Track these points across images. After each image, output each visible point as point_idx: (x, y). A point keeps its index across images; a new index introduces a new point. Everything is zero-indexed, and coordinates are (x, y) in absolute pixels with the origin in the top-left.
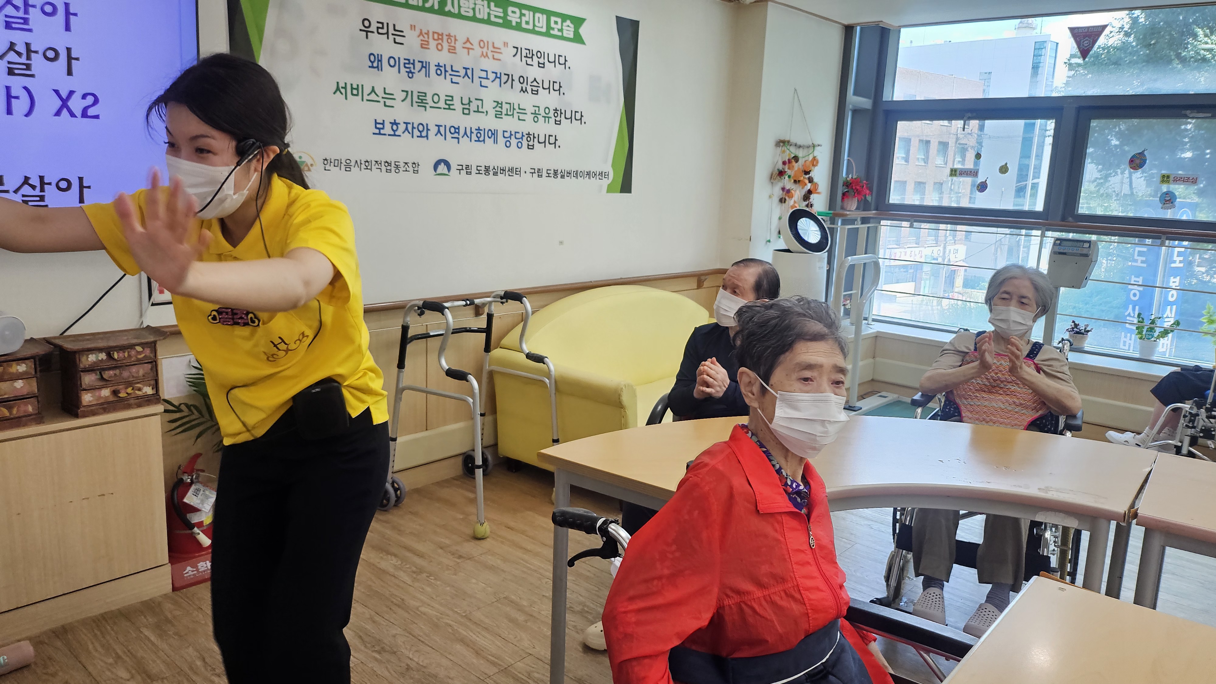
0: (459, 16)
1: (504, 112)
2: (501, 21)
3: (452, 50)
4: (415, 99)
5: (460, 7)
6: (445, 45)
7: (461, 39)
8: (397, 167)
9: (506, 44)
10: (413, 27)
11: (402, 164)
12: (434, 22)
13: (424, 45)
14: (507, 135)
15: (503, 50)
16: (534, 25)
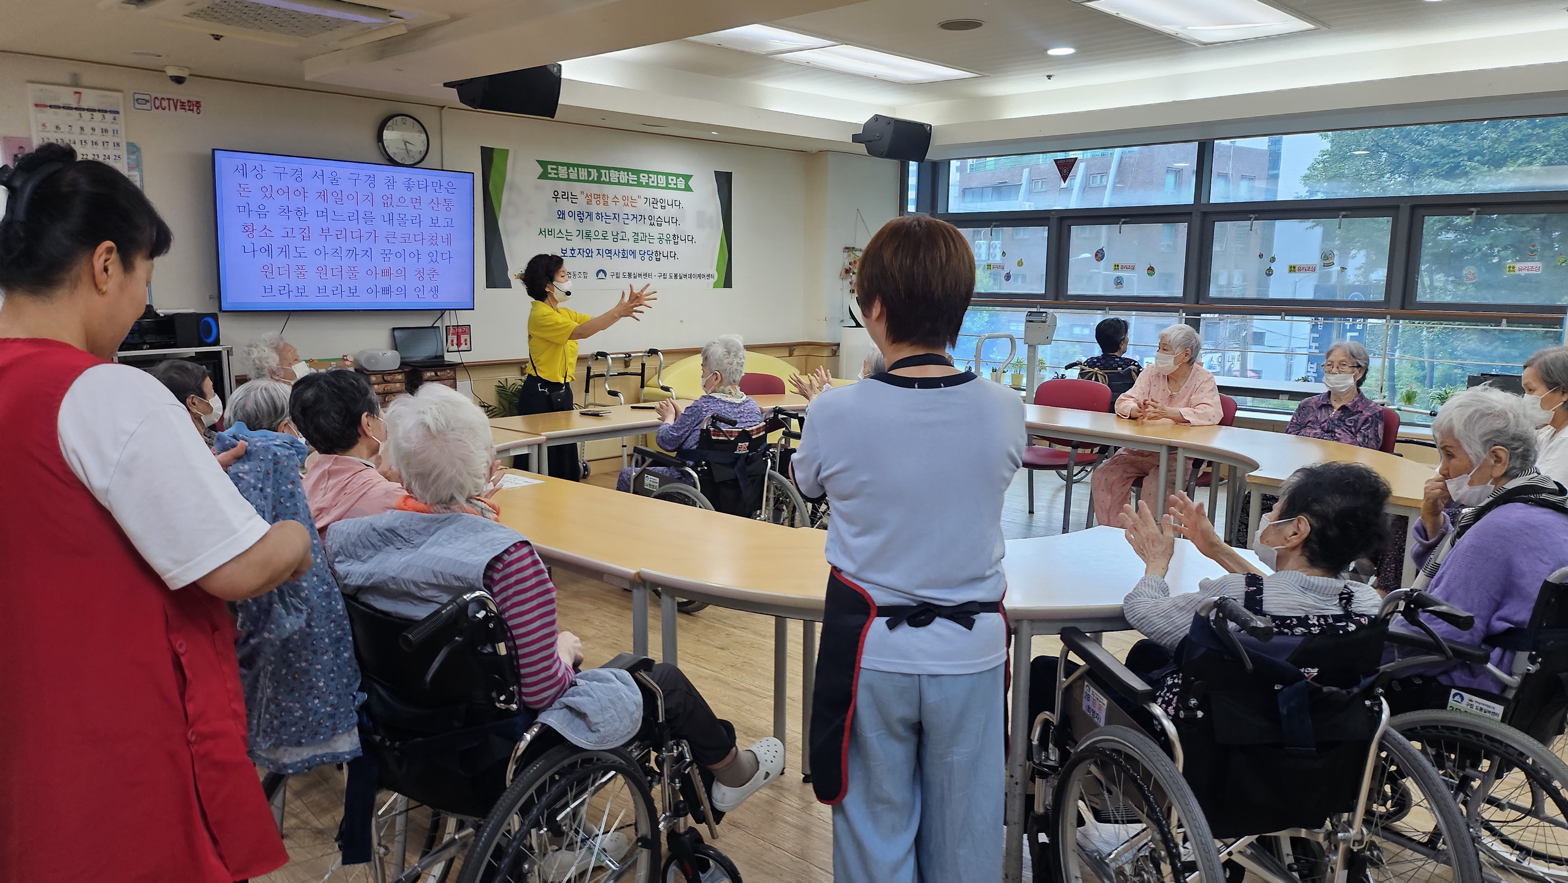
0: (610, 183)
1: (640, 239)
2: (636, 183)
3: (606, 204)
4: (584, 235)
5: (610, 177)
6: (602, 201)
7: (611, 196)
8: (575, 275)
9: (639, 197)
10: (582, 193)
11: (577, 273)
12: (594, 188)
13: (589, 202)
14: (641, 253)
15: (638, 200)
16: (658, 183)
